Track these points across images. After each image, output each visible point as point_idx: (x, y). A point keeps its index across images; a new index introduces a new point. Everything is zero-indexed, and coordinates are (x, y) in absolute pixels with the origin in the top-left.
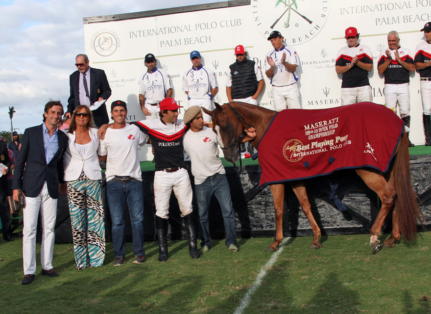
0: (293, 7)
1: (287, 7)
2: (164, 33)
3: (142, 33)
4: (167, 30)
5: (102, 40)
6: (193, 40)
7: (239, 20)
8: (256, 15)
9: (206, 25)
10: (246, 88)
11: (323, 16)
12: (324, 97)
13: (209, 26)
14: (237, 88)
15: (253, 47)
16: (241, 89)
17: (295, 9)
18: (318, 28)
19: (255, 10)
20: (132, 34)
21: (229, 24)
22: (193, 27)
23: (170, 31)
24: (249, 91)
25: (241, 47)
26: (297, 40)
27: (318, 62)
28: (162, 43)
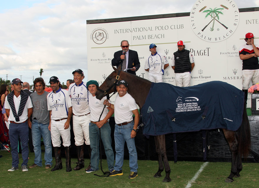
0: (216, 18)
1: (213, 18)
2: (136, 31)
3: (122, 30)
4: (137, 29)
5: (98, 34)
6: (153, 36)
7: (182, 25)
8: (193, 22)
9: (162, 28)
10: (184, 67)
11: (235, 24)
12: (233, 75)
13: (164, 28)
14: (178, 67)
15: (190, 42)
16: (180, 67)
17: (217, 19)
18: (231, 32)
19: (192, 19)
20: (116, 31)
21: (176, 27)
22: (153, 29)
23: (139, 30)
24: (186, 68)
25: (182, 42)
26: (218, 39)
27: (231, 53)
28: (134, 37)
